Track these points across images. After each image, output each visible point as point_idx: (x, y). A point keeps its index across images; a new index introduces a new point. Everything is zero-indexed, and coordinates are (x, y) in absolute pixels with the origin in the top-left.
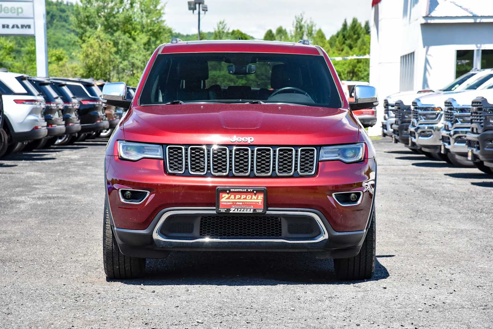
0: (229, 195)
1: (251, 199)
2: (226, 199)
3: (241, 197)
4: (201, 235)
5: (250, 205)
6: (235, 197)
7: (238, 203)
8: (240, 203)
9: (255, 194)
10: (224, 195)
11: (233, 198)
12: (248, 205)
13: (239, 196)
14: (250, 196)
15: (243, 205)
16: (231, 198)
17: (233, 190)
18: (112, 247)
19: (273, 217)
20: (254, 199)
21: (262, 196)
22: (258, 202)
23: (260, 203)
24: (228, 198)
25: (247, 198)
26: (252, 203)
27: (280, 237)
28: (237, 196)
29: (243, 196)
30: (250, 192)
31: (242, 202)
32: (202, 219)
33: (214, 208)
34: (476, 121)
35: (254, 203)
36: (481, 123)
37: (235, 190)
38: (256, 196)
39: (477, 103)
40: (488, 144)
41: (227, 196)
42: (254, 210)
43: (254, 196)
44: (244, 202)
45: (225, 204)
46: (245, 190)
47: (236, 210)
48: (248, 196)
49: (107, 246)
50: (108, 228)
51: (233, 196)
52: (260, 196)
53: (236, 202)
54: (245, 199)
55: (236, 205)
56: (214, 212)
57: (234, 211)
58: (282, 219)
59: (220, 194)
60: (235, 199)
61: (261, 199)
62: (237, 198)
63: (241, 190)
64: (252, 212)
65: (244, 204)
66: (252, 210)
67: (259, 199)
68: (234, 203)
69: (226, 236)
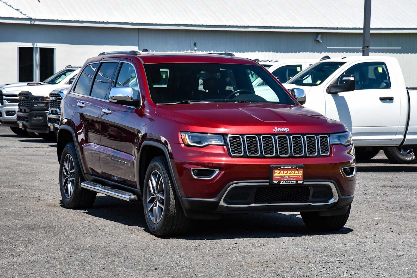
0: (280, 171)
1: (294, 173)
2: (278, 174)
3: (288, 172)
4: (254, 201)
5: (294, 178)
6: (283, 172)
7: (285, 177)
8: (287, 177)
9: (297, 170)
10: (276, 171)
11: (282, 173)
12: (292, 178)
13: (287, 172)
14: (294, 171)
15: (288, 178)
16: (281, 173)
17: (283, 167)
18: (174, 212)
19: (306, 186)
20: (296, 174)
21: (302, 171)
22: (299, 176)
23: (300, 176)
24: (279, 173)
25: (292, 173)
26: (295, 177)
27: (307, 201)
28: (285, 171)
29: (289, 172)
30: (294, 168)
31: (288, 176)
32: (257, 189)
33: (268, 181)
34: (21, 105)
35: (296, 177)
36: (28, 106)
37: (284, 167)
38: (298, 171)
39: (25, 94)
40: (34, 119)
41: (278, 172)
42: (297, 181)
43: (296, 171)
44: (290, 176)
45: (277, 177)
46: (291, 167)
47: (285, 182)
48: (292, 171)
49: (170, 212)
50: (172, 198)
51: (282, 172)
52: (300, 171)
53: (284, 176)
54: (290, 173)
55: (284, 178)
56: (268, 184)
57: (283, 182)
58: (311, 187)
59: (274, 170)
60: (283, 174)
61: (301, 173)
62: (285, 173)
63: (288, 167)
64: (295, 183)
65: (290, 177)
66: (295, 182)
67: (299, 174)
68: (283, 177)
69: (272, 201)
